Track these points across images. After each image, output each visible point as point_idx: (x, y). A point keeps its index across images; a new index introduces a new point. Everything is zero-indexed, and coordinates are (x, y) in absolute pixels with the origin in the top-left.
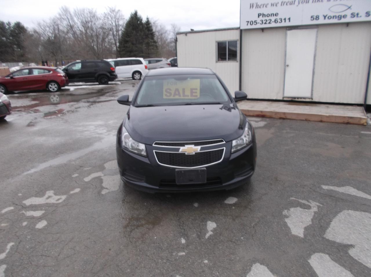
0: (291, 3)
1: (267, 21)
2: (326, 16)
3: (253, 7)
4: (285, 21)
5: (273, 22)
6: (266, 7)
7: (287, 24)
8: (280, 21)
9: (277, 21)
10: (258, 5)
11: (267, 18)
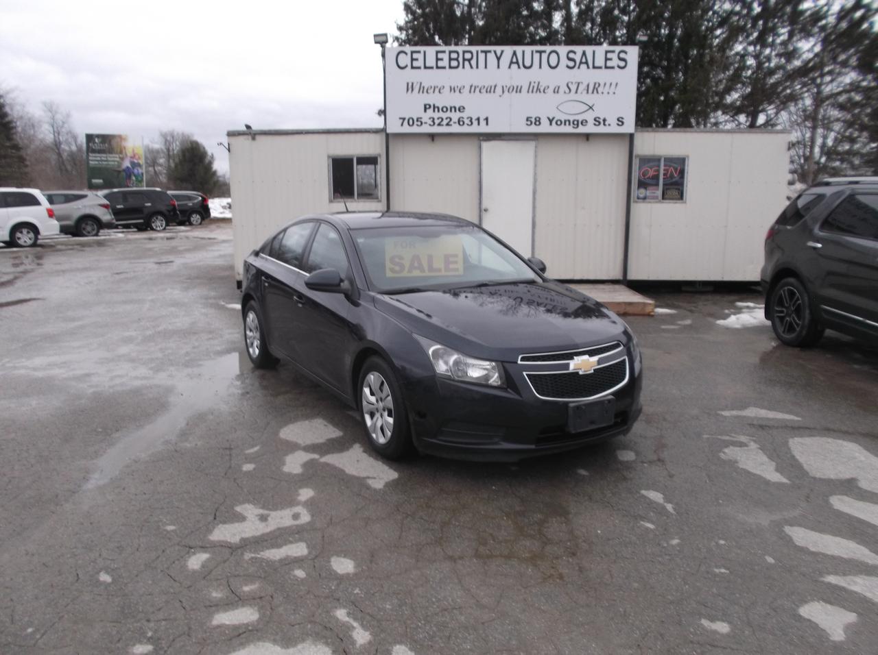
0: (488, 90)
1: (442, 120)
2: (553, 118)
3: (412, 90)
4: (479, 124)
5: (455, 123)
6: (440, 92)
7: (483, 129)
8: (470, 123)
9: (464, 123)
10: (424, 88)
11: (441, 114)
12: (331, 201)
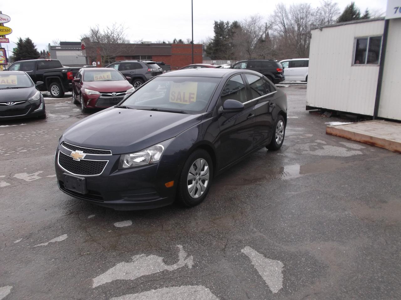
12: (352, 65)
